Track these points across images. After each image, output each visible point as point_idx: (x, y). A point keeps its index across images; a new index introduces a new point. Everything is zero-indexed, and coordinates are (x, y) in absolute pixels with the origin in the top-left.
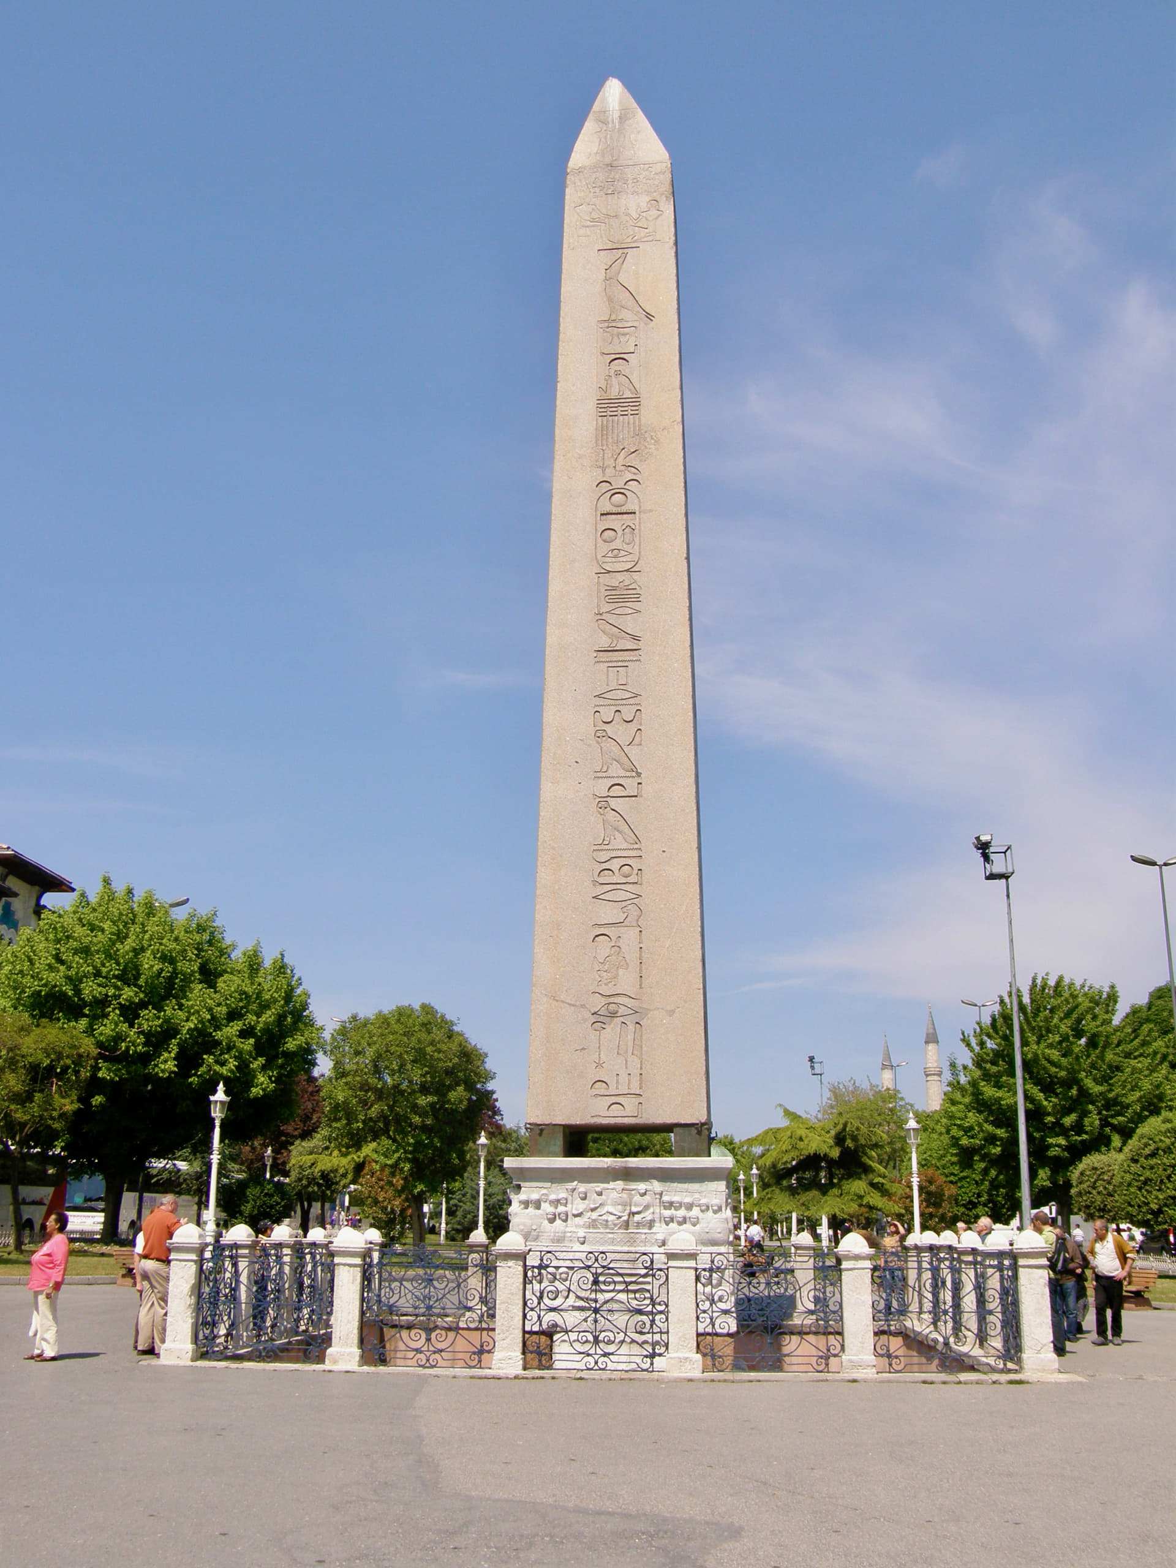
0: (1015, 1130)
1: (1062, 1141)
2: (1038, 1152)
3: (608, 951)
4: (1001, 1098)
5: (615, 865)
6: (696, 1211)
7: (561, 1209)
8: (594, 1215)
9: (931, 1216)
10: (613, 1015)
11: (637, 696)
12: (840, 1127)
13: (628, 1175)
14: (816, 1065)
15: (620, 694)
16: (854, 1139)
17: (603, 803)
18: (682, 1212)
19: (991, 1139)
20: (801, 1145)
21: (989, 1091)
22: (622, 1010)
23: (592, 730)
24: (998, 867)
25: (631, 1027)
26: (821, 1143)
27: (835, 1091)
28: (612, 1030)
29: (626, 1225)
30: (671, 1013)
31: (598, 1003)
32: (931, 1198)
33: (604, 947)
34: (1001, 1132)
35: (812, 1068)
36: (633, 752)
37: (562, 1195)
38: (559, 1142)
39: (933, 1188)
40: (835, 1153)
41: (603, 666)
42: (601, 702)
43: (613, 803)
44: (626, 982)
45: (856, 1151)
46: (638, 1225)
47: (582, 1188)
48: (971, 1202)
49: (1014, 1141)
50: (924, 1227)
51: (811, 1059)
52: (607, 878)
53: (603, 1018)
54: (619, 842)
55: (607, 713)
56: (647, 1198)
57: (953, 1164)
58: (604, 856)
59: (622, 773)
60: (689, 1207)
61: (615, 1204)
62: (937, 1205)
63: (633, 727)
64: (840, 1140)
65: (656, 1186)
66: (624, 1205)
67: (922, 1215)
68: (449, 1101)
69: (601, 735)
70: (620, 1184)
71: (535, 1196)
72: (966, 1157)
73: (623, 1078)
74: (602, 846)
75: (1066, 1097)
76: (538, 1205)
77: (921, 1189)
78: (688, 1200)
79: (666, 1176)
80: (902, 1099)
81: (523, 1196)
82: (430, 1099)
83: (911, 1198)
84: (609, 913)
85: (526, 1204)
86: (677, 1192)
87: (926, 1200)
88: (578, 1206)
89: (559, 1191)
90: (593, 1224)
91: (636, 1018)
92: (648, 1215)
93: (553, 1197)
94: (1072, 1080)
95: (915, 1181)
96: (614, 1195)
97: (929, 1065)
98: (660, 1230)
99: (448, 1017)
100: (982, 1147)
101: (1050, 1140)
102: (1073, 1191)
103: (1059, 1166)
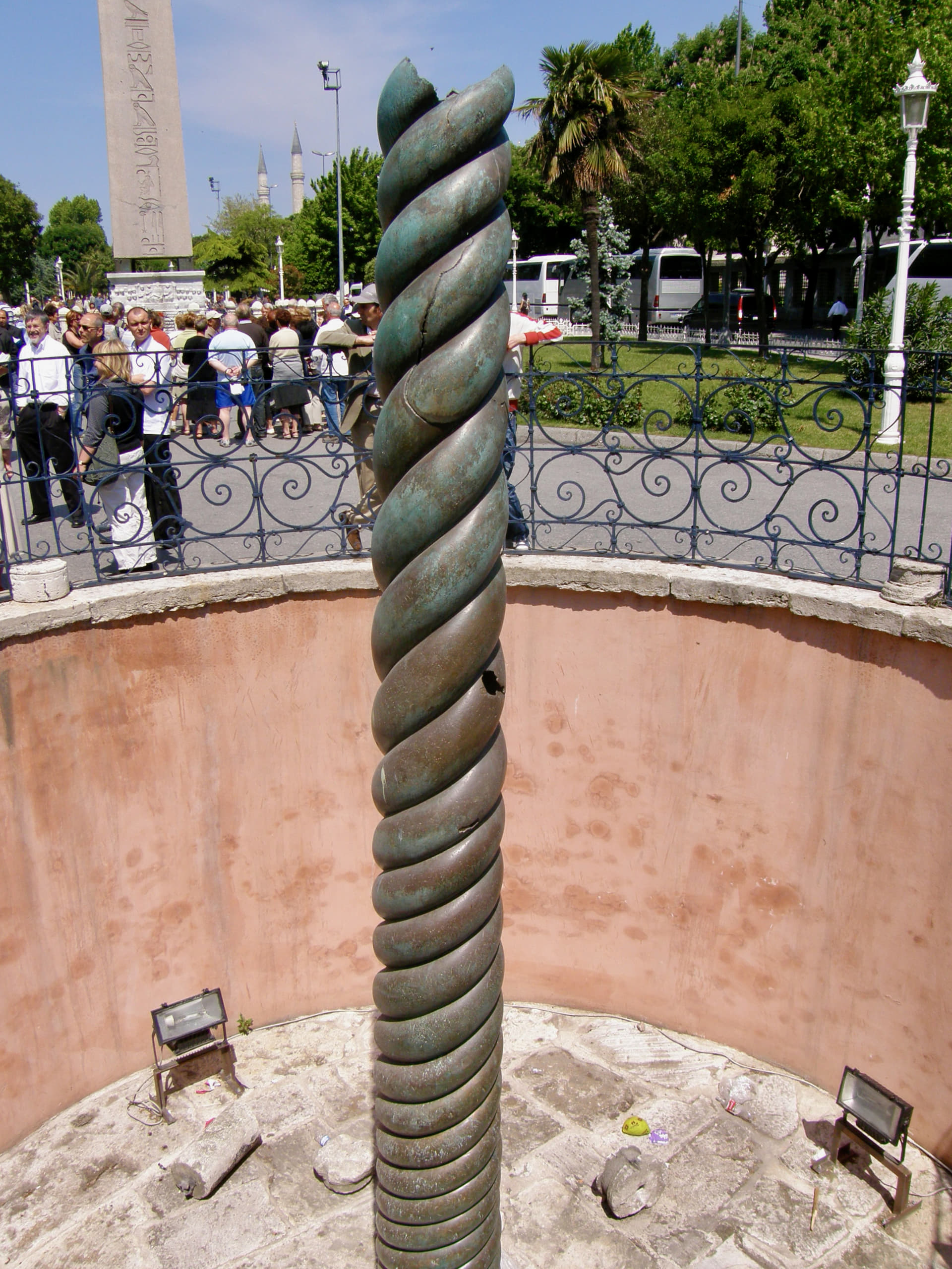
0: (337, 242)
1: (363, 248)
2: (350, 255)
3: (144, 178)
4: (330, 224)
5: (144, 136)
6: (190, 294)
7: (133, 295)
8: (148, 297)
9: (291, 290)
10: (149, 208)
11: (148, 47)
12: (241, 243)
13: (161, 280)
14: (215, 185)
15: (139, 45)
16: (249, 249)
17: (136, 104)
18: (185, 295)
19: (325, 247)
20: (220, 252)
21: (326, 220)
22: (153, 206)
23: (127, 65)
24: (332, 83)
25: (158, 214)
26: (230, 251)
27: (229, 205)
28: (149, 215)
29: (162, 300)
30: (175, 207)
31: (142, 203)
32: (290, 280)
33: (142, 177)
34: (330, 243)
35: (212, 186)
36: (149, 77)
37: (134, 289)
38: (129, 267)
39: (292, 275)
40: (240, 256)
41: (130, 29)
42: (130, 48)
43: (141, 104)
44: (154, 193)
45: (250, 256)
46: (167, 300)
47: (142, 286)
48: (314, 281)
49: (337, 247)
50: (287, 297)
51: (211, 180)
52: (141, 142)
53: (145, 209)
54: (145, 124)
55: (134, 56)
56: (170, 289)
57: (304, 259)
58: (139, 131)
59: (144, 89)
60: (188, 292)
61: (156, 292)
62: (294, 285)
63: (148, 64)
64: (241, 250)
65: (173, 284)
66: (160, 292)
67: (285, 290)
68: (22, 234)
69: (132, 68)
70: (158, 284)
71: (122, 290)
72: (312, 256)
73: (155, 236)
74: (137, 127)
75: (367, 223)
76: (123, 294)
77: (285, 276)
78: (187, 289)
79: (177, 280)
80: (274, 212)
81: (116, 290)
82: (11, 233)
83: (279, 280)
84: (143, 160)
85: (118, 293)
86: (182, 286)
87: (288, 282)
88: (142, 293)
89: (132, 288)
90: (148, 301)
91: (159, 210)
92: (171, 296)
93: (130, 290)
94: (370, 213)
95: (281, 273)
96: (156, 288)
97: (295, 171)
98: (176, 302)
99: (12, 182)
100: (320, 251)
101: (357, 248)
102: (366, 276)
103: (361, 262)
